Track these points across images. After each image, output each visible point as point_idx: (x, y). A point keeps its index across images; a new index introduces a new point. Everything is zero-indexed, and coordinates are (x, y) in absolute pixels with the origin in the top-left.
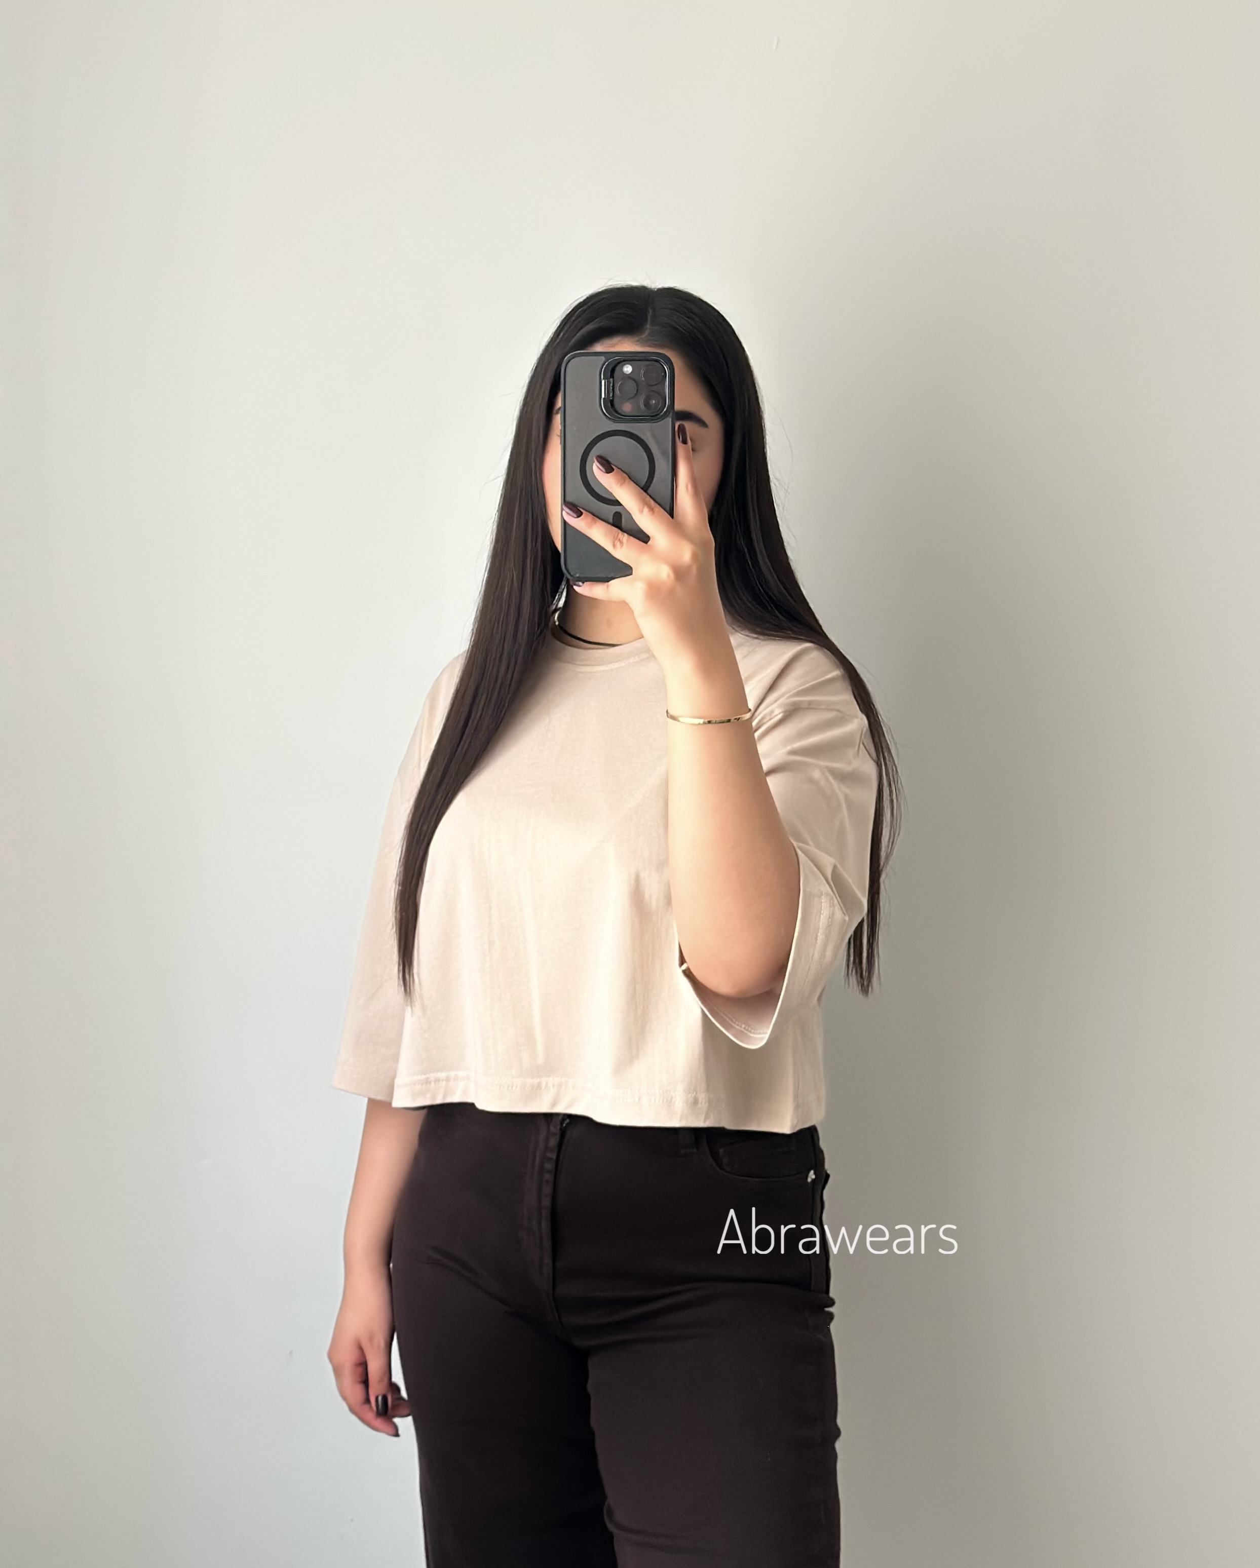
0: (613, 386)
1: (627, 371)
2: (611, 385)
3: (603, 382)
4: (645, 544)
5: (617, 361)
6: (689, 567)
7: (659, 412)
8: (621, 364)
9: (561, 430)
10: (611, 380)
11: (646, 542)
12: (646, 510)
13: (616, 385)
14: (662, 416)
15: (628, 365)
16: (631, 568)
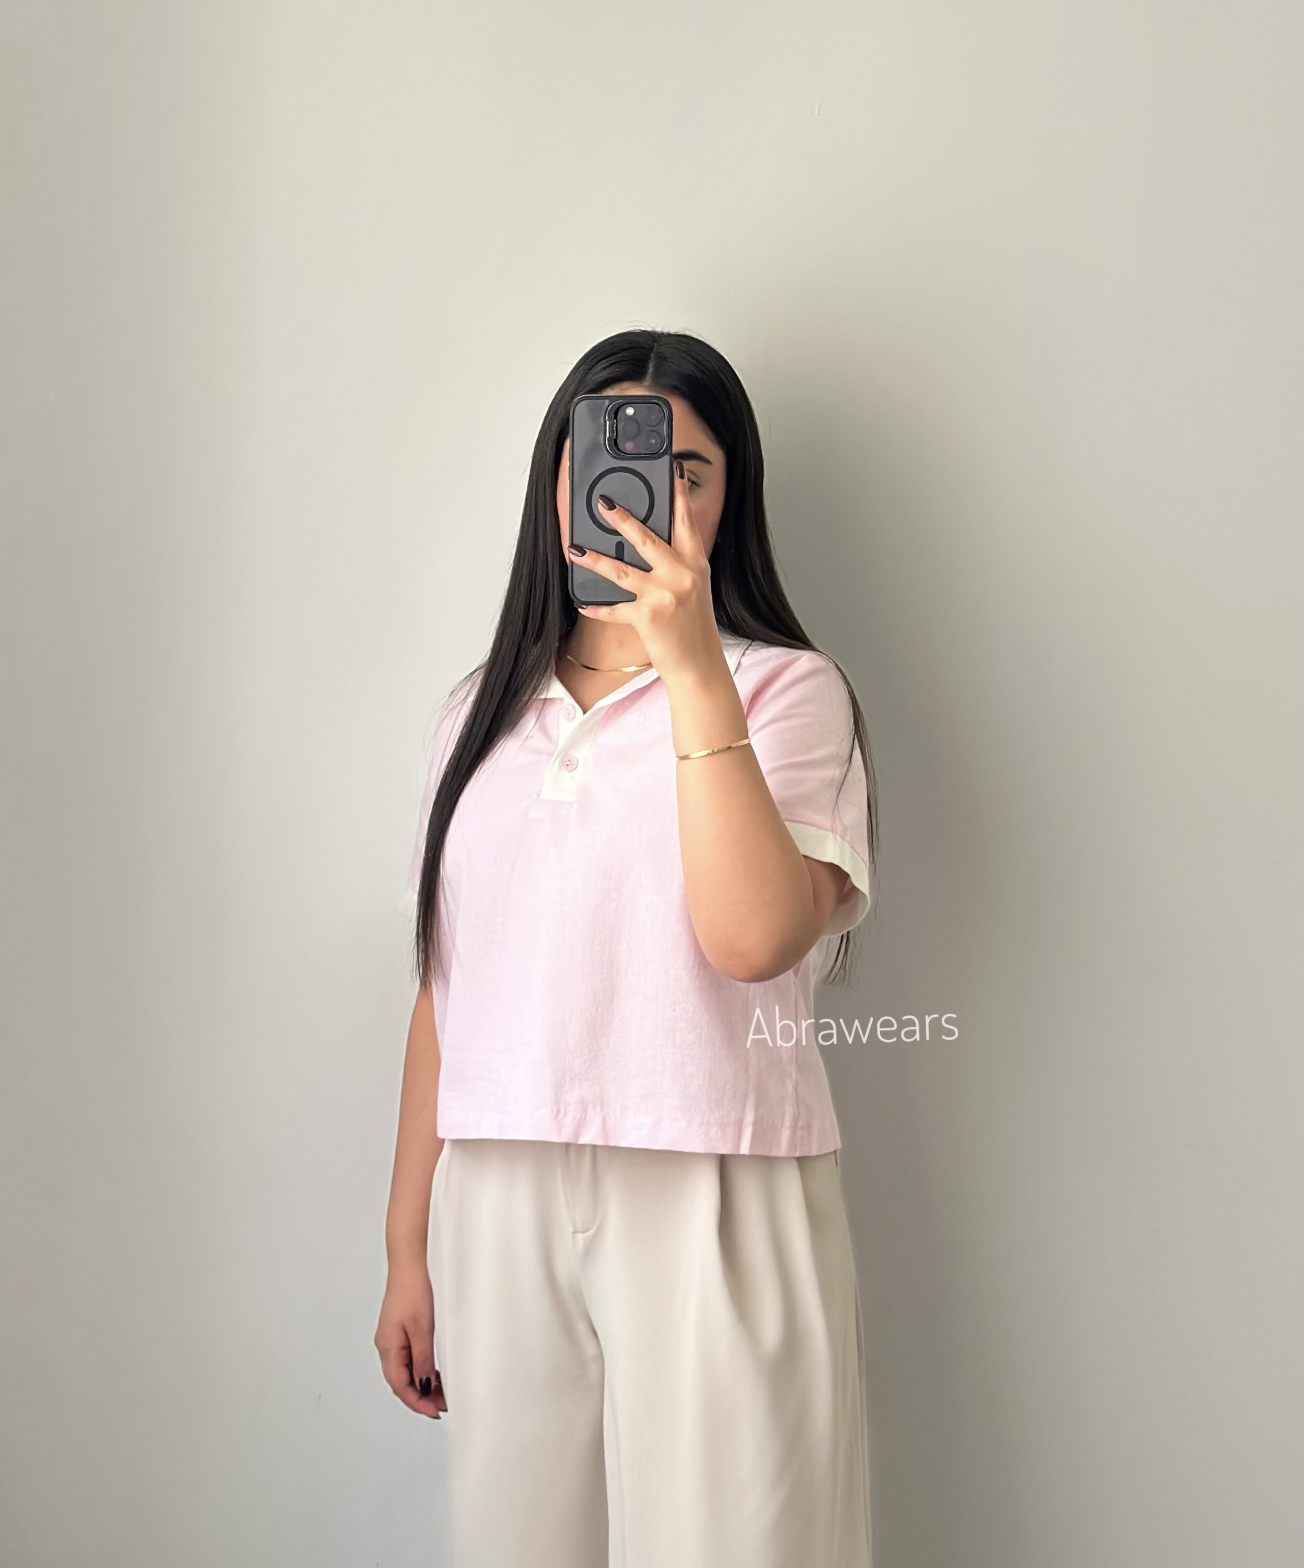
0: (617, 427)
1: (629, 413)
2: (615, 426)
3: (608, 423)
4: (647, 573)
5: (622, 404)
6: (689, 593)
7: (657, 451)
8: (624, 407)
9: (570, 467)
10: (615, 420)
11: (649, 571)
12: (648, 542)
13: (619, 427)
14: (662, 453)
15: (630, 408)
16: (636, 595)
